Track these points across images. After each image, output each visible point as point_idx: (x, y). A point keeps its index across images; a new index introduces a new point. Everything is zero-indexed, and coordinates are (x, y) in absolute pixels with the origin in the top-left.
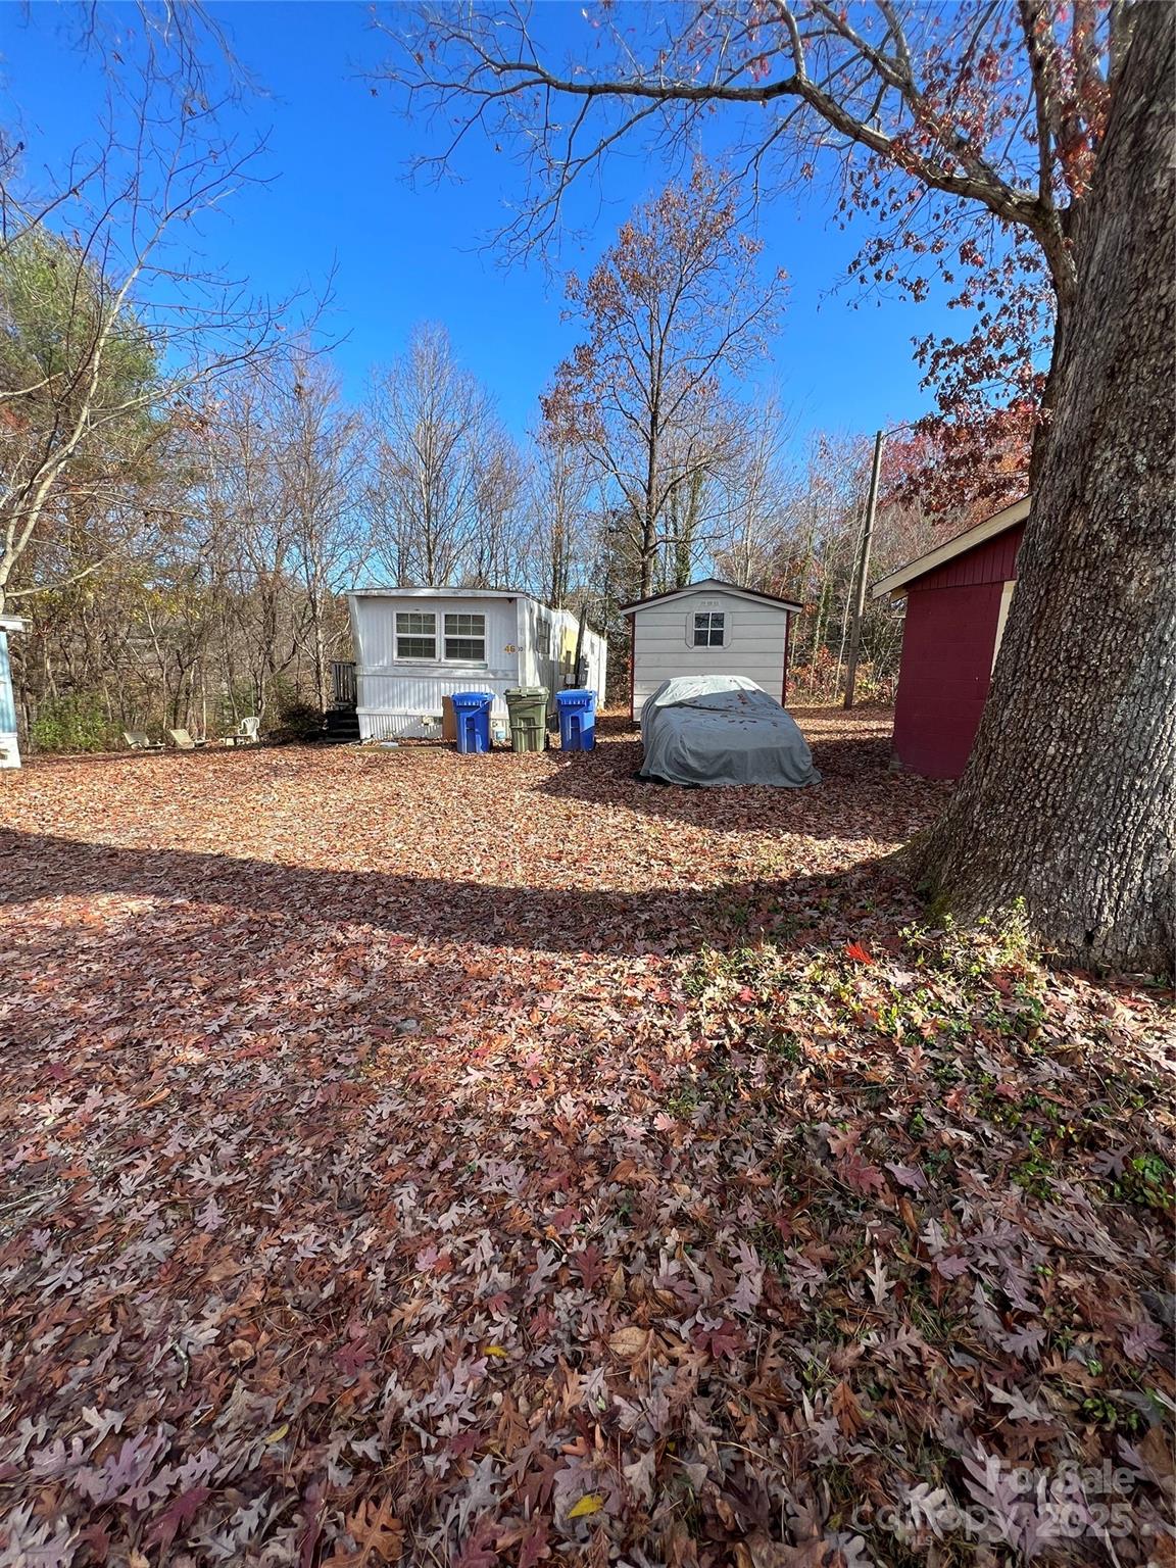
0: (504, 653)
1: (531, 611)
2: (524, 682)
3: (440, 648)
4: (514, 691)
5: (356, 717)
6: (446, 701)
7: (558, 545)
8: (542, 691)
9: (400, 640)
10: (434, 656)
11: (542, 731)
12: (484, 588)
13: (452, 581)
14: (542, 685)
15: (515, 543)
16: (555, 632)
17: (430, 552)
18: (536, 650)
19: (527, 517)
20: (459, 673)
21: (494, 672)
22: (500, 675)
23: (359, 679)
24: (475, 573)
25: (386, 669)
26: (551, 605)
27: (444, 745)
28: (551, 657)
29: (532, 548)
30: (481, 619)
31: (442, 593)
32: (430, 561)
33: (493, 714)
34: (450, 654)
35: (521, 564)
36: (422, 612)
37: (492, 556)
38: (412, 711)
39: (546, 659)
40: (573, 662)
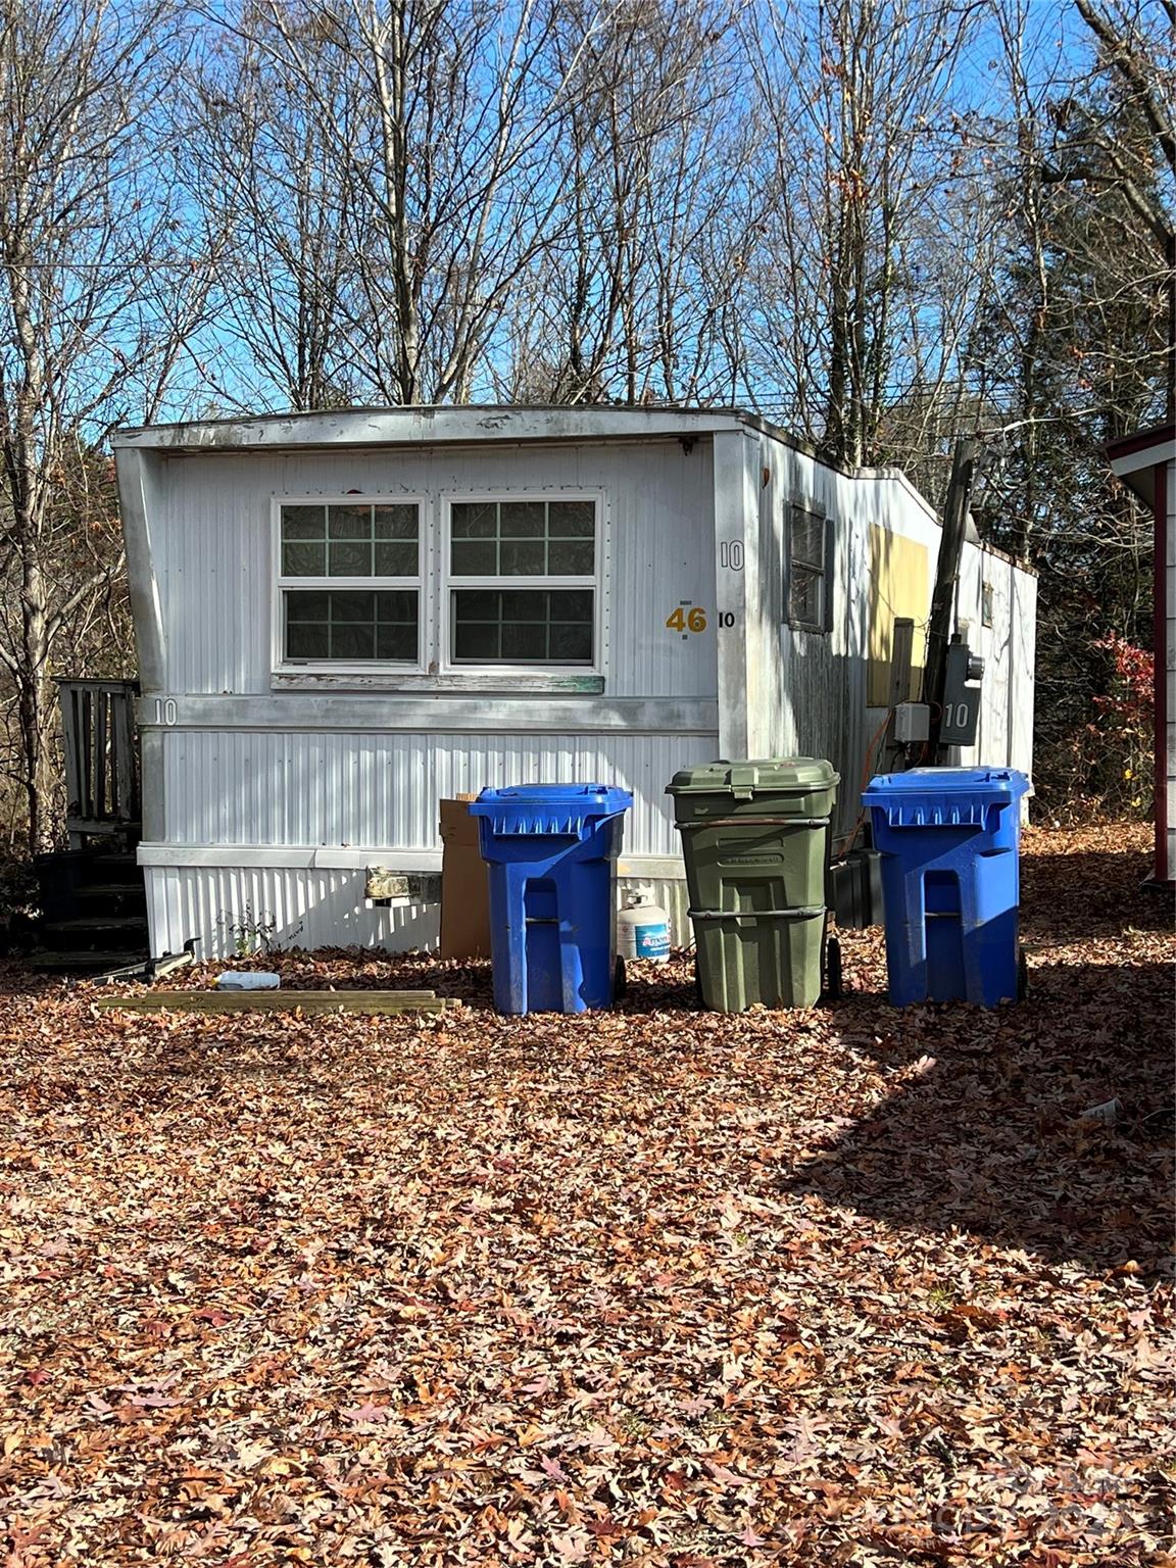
0: (665, 637)
1: (766, 478)
2: (740, 740)
3: (436, 624)
4: (704, 778)
5: (135, 875)
6: (455, 818)
7: (850, 243)
8: (808, 775)
9: (296, 602)
10: (410, 653)
11: (815, 927)
12: (590, 403)
13: (480, 386)
14: (806, 749)
15: (695, 249)
16: (852, 548)
17: (403, 294)
18: (780, 618)
19: (740, 154)
20: (500, 713)
21: (629, 708)
22: (649, 717)
23: (150, 742)
24: (556, 356)
25: (243, 704)
26: (833, 455)
27: (446, 984)
28: (837, 645)
29: (761, 256)
30: (579, 516)
31: (441, 426)
32: (404, 321)
33: (624, 865)
34: (470, 645)
35: (718, 321)
36: (370, 499)
37: (618, 295)
38: (332, 855)
39: (819, 650)
40: (918, 657)
